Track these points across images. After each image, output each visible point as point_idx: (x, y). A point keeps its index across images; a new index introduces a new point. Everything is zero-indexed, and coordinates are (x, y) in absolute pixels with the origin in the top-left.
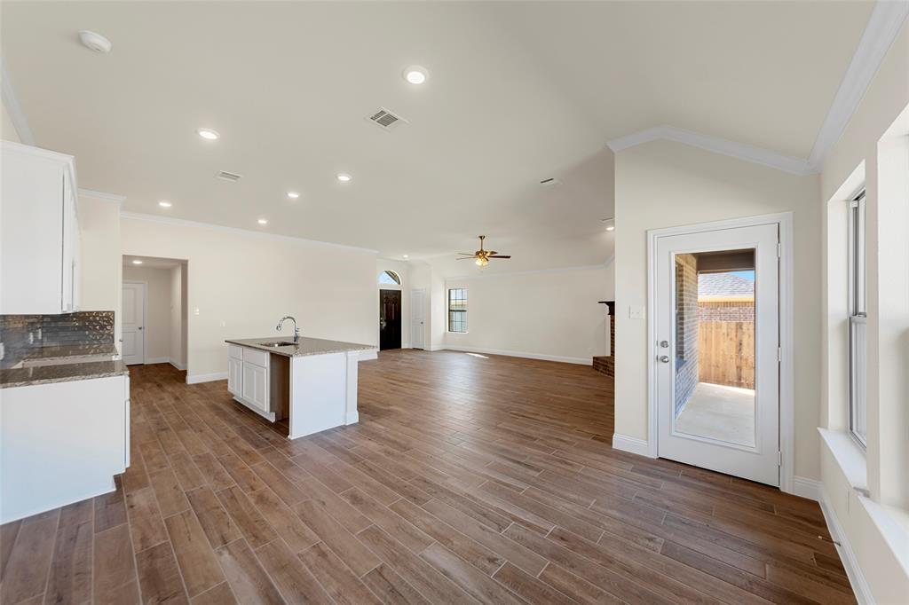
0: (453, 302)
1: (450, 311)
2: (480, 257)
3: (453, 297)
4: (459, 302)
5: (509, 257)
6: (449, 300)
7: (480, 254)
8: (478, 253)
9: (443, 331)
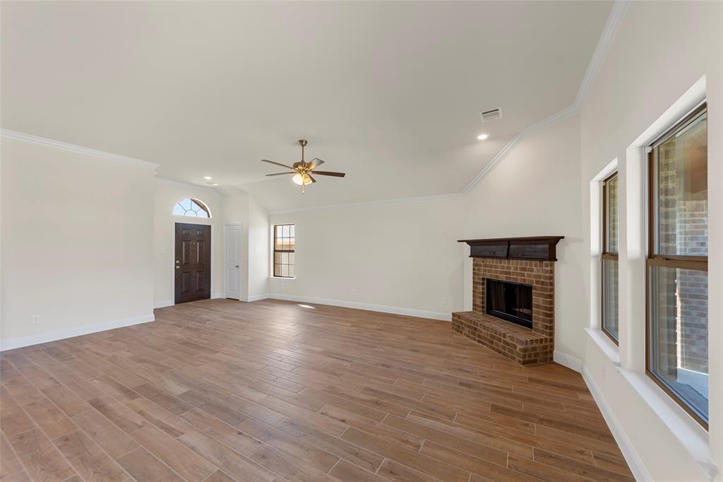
0: (279, 241)
1: (275, 251)
2: (300, 172)
3: (279, 235)
4: (286, 241)
5: (342, 175)
6: (275, 238)
7: (302, 166)
8: (296, 165)
9: (266, 276)
